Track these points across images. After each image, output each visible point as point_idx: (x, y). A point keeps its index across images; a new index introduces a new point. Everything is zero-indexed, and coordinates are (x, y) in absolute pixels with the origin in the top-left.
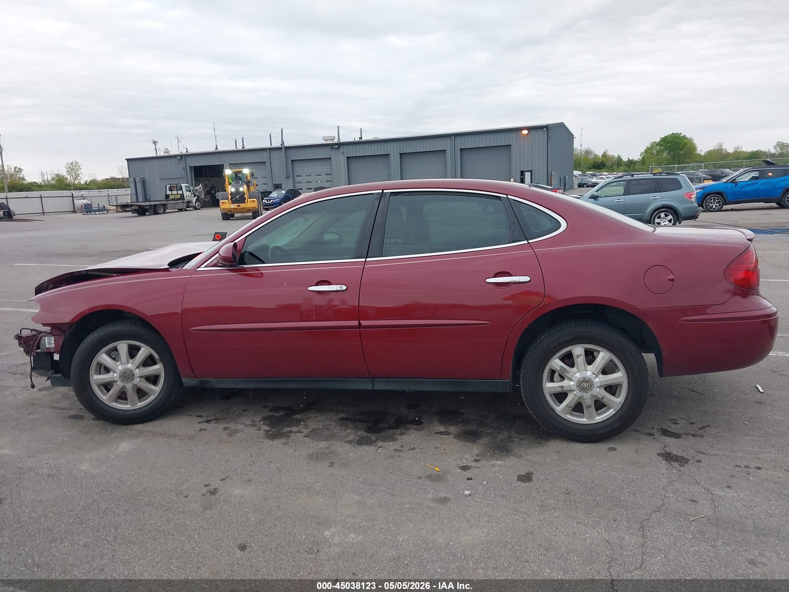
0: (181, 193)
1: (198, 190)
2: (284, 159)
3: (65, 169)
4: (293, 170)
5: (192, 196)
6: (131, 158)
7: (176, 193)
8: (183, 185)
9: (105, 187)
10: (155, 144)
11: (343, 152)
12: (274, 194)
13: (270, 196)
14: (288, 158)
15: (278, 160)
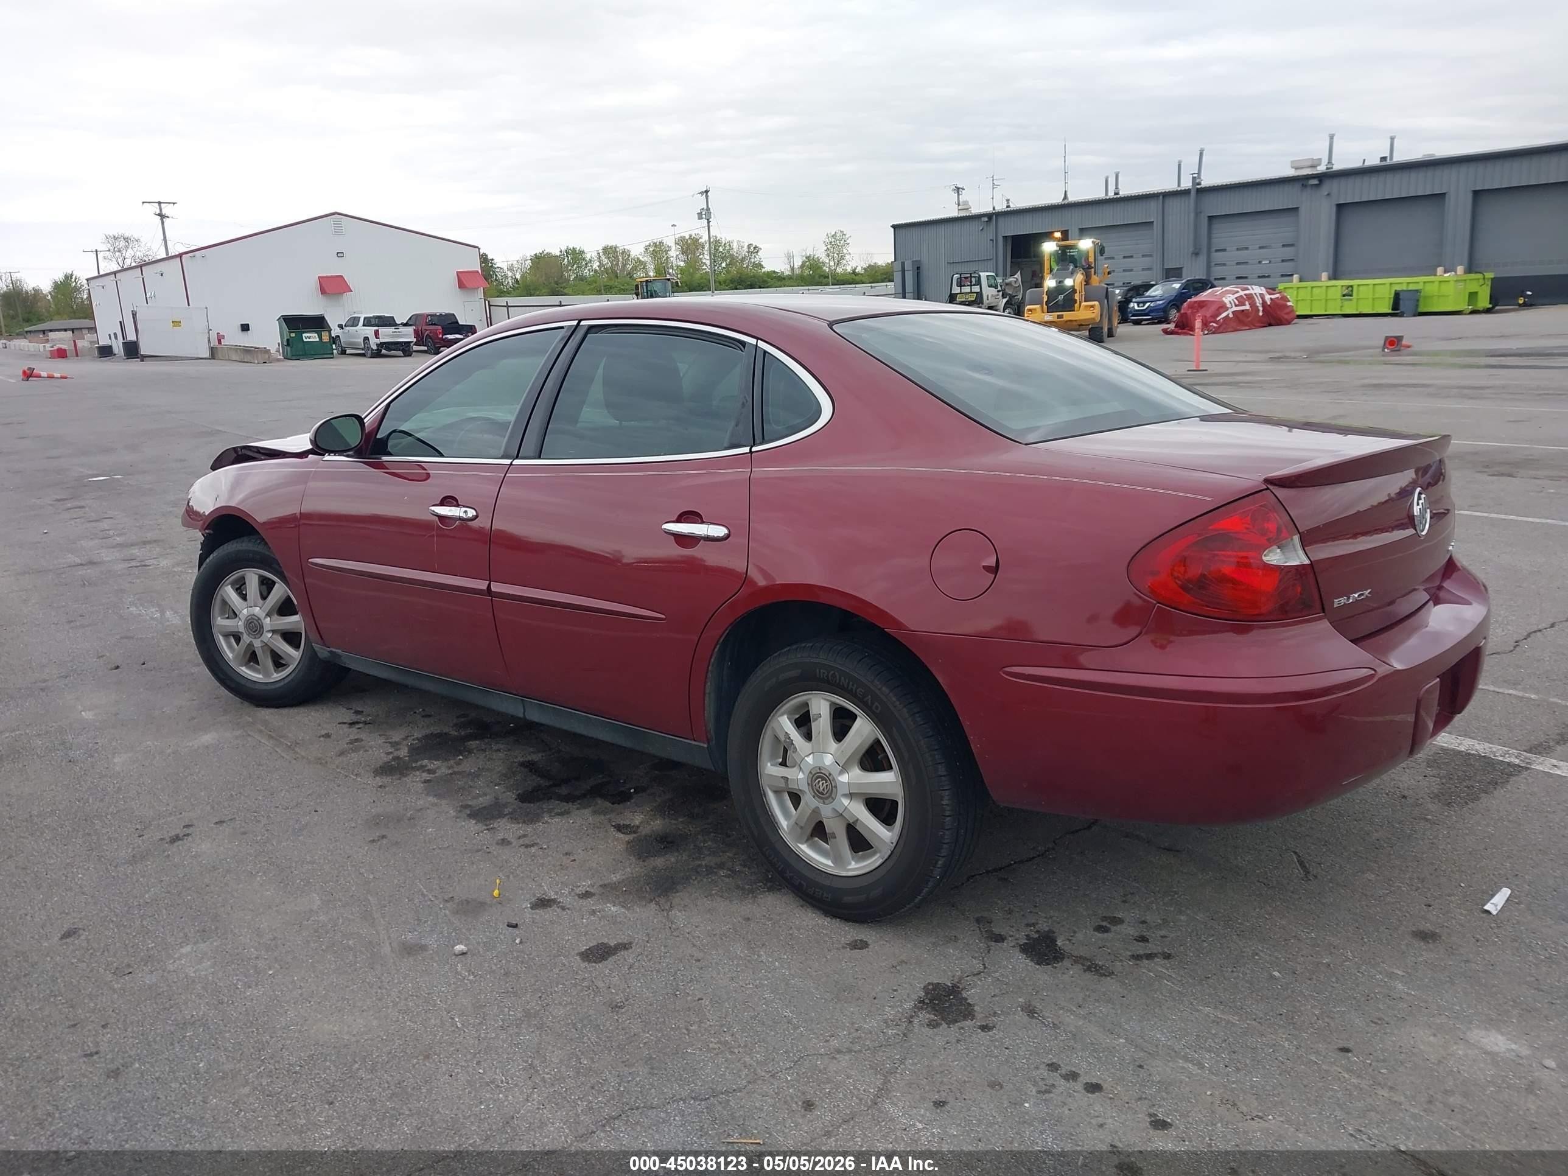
0: (979, 291)
1: (1013, 284)
2: (1192, 215)
3: (824, 245)
4: (1210, 238)
5: (998, 295)
6: (901, 222)
7: (969, 291)
8: (983, 275)
9: (885, 278)
10: (958, 192)
11: (1328, 194)
12: (1156, 292)
13: (1147, 294)
14: (1201, 212)
15: (1180, 216)
